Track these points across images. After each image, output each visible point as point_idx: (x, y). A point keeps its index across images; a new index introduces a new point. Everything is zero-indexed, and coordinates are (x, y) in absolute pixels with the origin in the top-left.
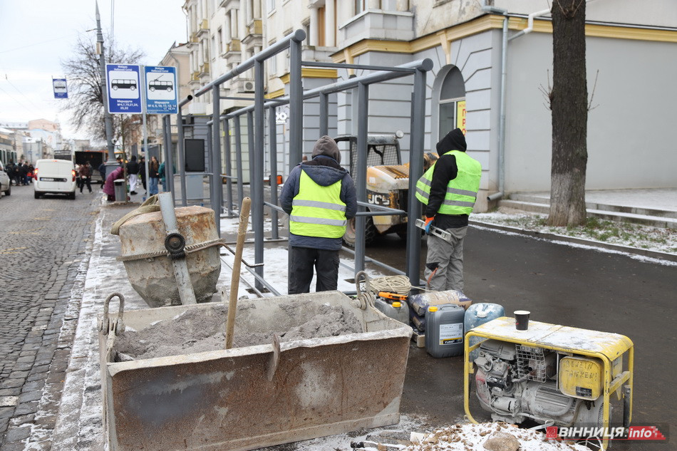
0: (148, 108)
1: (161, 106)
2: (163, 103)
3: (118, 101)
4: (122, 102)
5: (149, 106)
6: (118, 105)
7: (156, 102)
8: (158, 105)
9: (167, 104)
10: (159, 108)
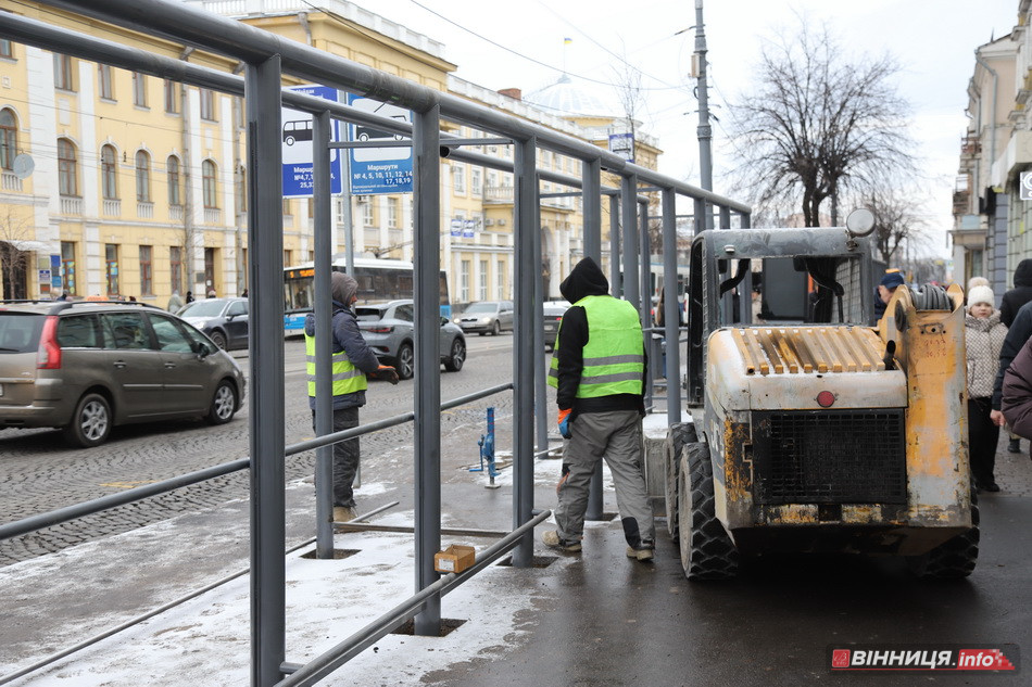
0: (355, 182)
1: (380, 175)
2: (385, 168)
3: (296, 170)
4: (303, 170)
5: (357, 176)
6: (297, 178)
7: (370, 168)
8: (374, 172)
9: (393, 171)
10: (377, 181)
